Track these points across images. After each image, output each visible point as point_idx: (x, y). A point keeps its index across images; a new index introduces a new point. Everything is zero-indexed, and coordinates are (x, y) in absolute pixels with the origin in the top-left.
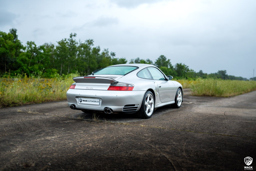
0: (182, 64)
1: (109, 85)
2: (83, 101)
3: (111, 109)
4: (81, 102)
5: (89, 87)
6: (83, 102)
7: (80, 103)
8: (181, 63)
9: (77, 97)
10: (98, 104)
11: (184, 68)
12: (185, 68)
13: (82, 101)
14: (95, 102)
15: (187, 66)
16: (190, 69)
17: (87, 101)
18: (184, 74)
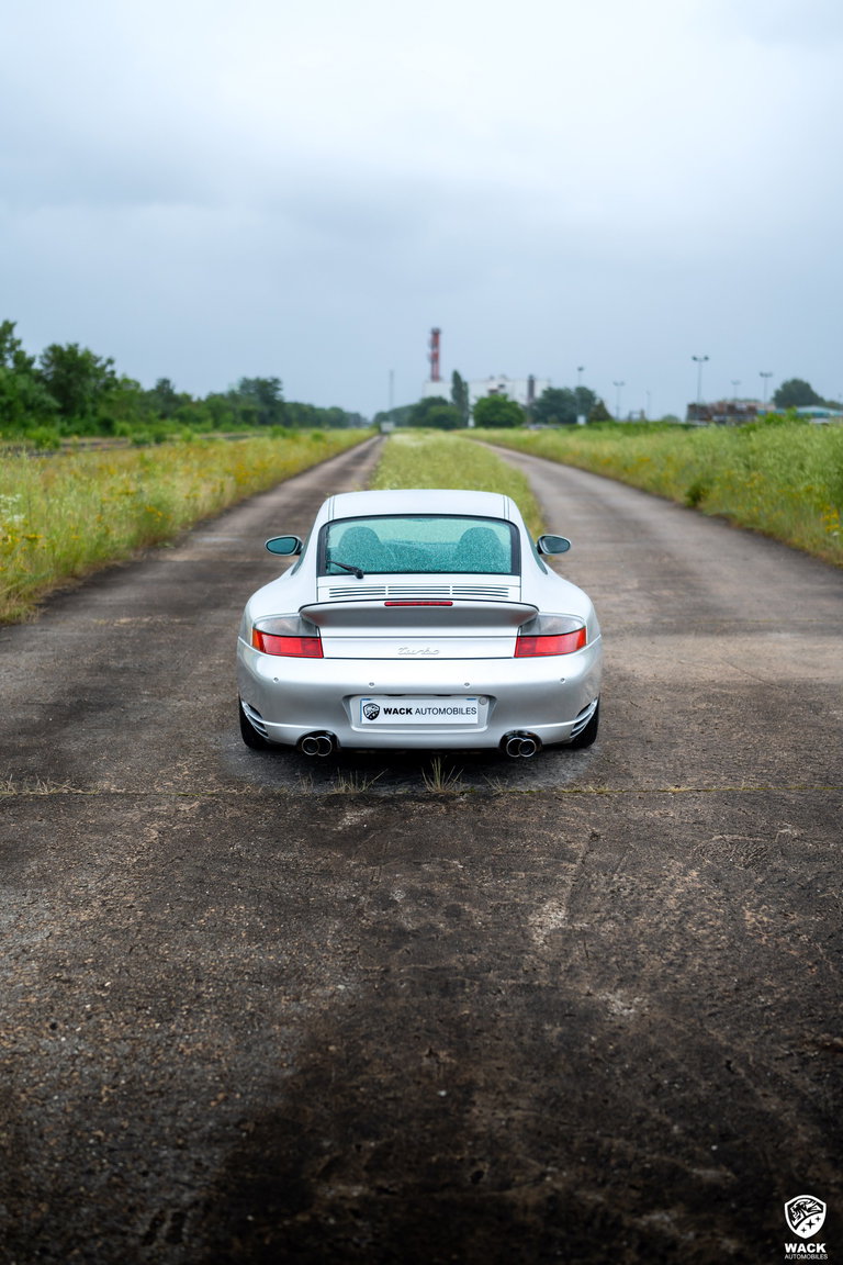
0: (80, 353)
1: (514, 631)
2: (387, 711)
3: (535, 737)
4: (372, 717)
5: (415, 648)
6: (382, 719)
7: (365, 720)
8: (77, 345)
9: (349, 697)
10: (473, 719)
11: (91, 371)
12: (96, 369)
13: (382, 711)
14: (455, 711)
15: (104, 362)
16: (118, 376)
17: (409, 711)
18: (93, 402)
